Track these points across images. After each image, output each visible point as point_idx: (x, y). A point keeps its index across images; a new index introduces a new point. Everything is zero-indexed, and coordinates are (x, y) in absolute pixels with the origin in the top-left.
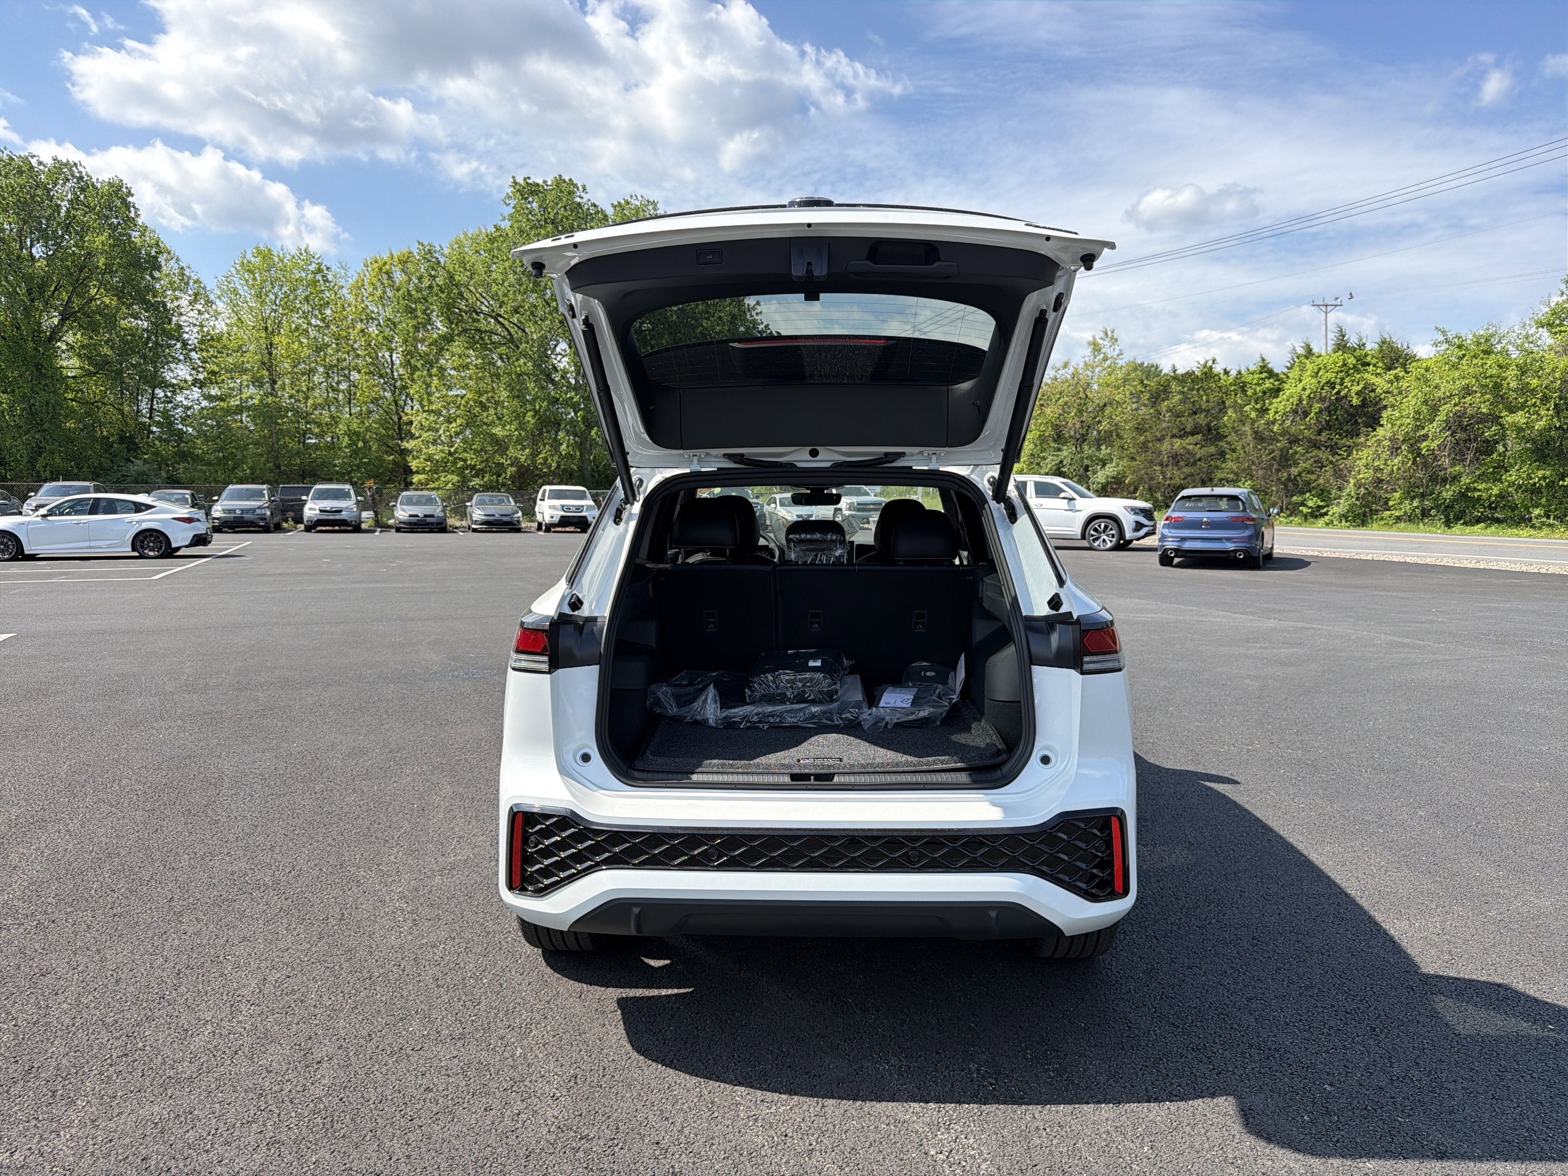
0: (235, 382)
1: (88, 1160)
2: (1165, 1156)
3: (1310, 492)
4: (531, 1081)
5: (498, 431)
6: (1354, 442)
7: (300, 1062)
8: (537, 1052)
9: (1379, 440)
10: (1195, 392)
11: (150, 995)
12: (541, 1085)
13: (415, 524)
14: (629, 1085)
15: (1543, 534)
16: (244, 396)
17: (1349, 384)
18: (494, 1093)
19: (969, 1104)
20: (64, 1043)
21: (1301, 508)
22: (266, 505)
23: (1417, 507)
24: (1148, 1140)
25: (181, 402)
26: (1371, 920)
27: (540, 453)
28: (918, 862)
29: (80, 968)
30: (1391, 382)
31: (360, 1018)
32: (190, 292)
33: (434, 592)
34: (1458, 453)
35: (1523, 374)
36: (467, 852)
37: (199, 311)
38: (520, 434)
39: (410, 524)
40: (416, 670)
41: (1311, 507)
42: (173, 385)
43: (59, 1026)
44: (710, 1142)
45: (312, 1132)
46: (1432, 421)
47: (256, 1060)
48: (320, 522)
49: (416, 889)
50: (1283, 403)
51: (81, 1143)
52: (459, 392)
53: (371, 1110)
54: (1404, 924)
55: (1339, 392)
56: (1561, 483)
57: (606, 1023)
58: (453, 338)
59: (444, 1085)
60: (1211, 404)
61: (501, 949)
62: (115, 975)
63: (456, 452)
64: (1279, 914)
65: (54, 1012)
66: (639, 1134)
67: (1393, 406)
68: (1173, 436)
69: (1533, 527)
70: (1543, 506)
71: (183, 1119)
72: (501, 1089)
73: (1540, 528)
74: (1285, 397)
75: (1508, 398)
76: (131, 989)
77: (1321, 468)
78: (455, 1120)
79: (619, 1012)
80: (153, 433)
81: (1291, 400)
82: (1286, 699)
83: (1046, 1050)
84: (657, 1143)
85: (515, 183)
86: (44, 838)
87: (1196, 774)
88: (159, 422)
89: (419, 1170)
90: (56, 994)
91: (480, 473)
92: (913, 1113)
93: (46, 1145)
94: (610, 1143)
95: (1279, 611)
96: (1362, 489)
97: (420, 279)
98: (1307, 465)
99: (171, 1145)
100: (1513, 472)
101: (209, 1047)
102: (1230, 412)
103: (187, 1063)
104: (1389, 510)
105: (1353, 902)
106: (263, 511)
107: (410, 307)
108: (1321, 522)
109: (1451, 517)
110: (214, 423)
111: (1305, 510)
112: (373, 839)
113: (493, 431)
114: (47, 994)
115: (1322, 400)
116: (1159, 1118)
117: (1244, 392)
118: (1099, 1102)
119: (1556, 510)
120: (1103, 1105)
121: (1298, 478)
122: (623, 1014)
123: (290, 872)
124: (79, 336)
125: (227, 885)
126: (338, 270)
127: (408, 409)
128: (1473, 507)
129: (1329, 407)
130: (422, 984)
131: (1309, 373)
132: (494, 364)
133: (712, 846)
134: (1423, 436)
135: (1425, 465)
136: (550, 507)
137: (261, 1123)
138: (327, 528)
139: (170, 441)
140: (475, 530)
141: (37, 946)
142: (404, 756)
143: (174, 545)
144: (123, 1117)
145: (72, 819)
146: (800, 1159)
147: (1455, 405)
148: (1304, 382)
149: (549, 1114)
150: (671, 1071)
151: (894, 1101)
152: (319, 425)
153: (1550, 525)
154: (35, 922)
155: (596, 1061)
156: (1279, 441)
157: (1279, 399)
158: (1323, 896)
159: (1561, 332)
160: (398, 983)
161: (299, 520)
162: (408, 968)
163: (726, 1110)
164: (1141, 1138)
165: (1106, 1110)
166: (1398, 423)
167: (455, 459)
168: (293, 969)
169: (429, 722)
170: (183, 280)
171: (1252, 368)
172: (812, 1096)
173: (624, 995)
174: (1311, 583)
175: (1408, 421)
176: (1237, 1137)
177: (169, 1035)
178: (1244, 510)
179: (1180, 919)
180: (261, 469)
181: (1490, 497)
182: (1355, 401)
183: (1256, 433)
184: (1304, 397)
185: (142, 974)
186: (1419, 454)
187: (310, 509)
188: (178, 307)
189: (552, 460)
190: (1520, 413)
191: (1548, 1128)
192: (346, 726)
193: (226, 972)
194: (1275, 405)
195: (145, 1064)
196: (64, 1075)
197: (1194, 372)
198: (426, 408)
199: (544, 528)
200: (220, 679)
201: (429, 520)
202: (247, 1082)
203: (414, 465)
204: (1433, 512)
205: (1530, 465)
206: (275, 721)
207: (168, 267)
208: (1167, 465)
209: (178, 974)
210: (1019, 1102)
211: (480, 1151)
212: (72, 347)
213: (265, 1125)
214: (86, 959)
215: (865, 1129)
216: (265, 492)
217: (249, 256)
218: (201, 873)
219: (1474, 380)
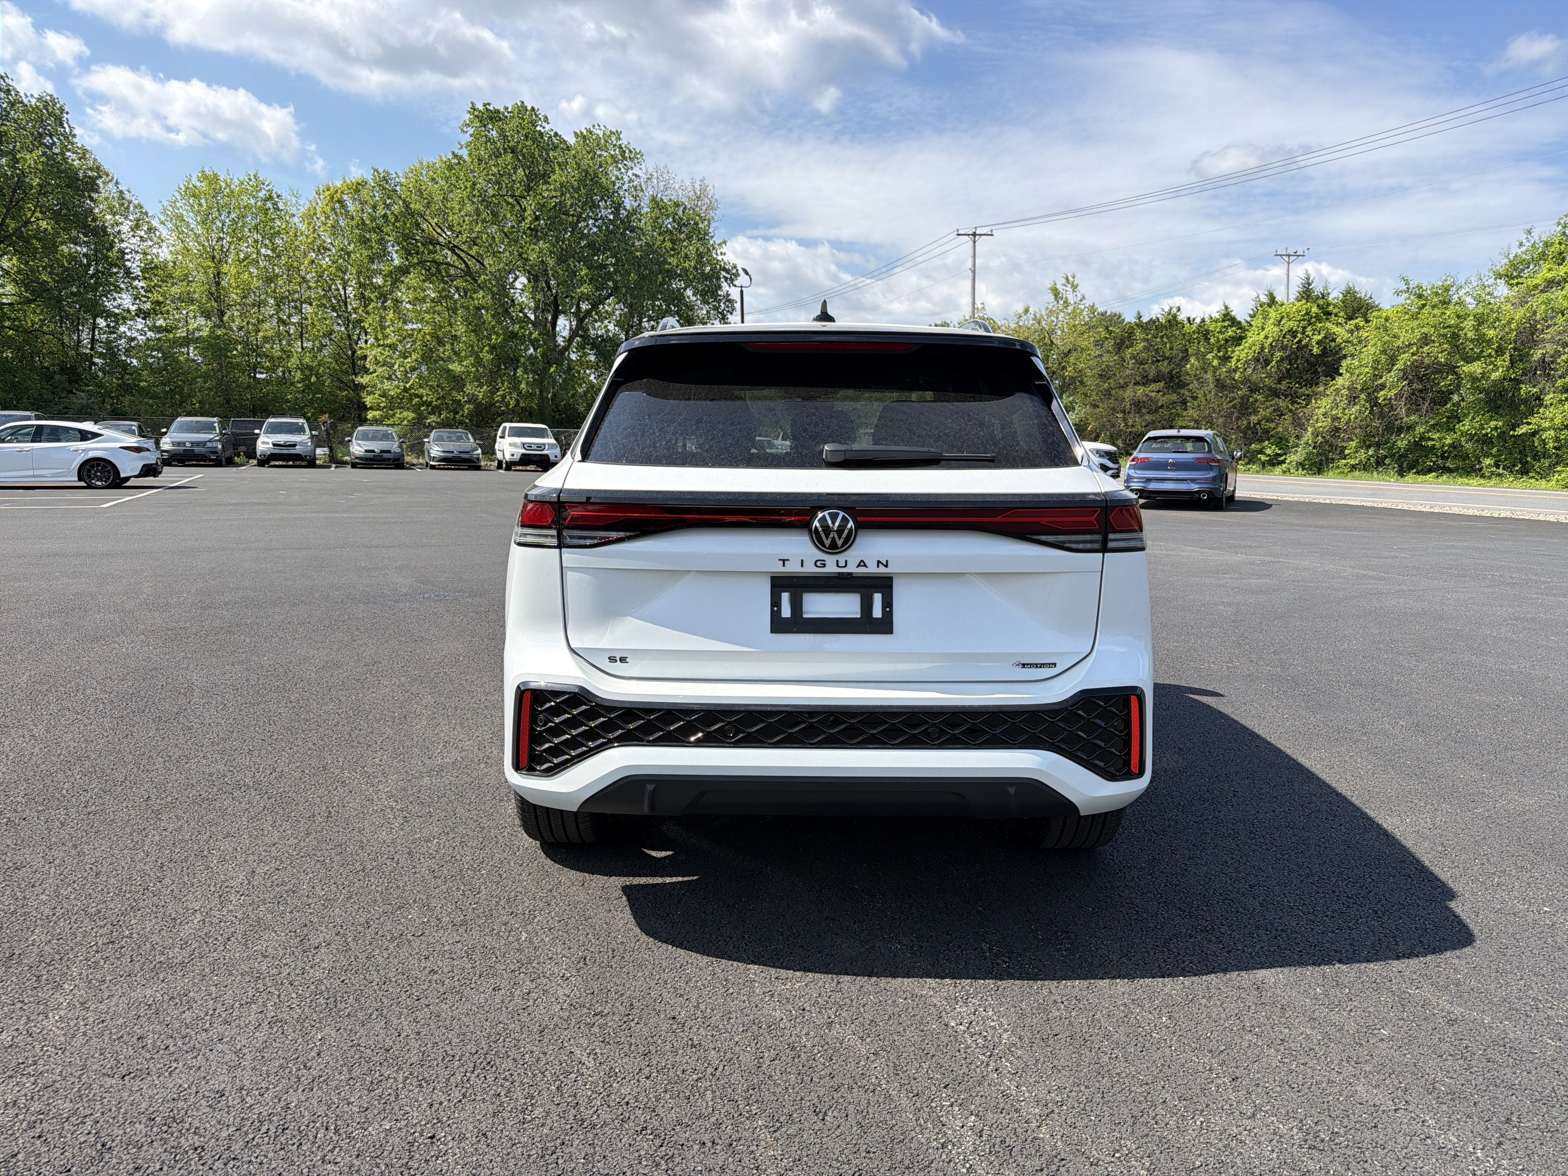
0: (181, 313)
1: (80, 1040)
2: (1184, 1026)
3: (1269, 440)
4: (538, 963)
5: (456, 367)
6: (1313, 391)
7: (297, 948)
8: (543, 936)
9: (1337, 389)
10: (1158, 340)
11: (133, 887)
12: (549, 966)
13: (371, 459)
14: (640, 966)
15: (1492, 483)
16: (190, 327)
17: (1311, 334)
18: (502, 975)
19: (984, 979)
20: (45, 932)
21: (1259, 456)
22: (217, 438)
23: (1372, 456)
24: (1166, 1011)
25: (124, 332)
26: (1364, 815)
27: (498, 390)
28: (939, 738)
29: (57, 862)
30: (1351, 332)
31: (356, 907)
32: (131, 217)
33: (396, 522)
34: (1414, 401)
35: (1479, 325)
36: (455, 755)
37: (141, 237)
38: (477, 370)
39: (366, 459)
40: (385, 592)
41: (1269, 455)
42: (116, 315)
43: (39, 916)
44: (727, 1016)
45: (315, 1012)
46: (1390, 371)
47: (250, 946)
48: (273, 457)
49: (405, 789)
50: (1246, 351)
51: (72, 1023)
52: (415, 326)
53: (375, 991)
54: (1396, 820)
55: (1300, 341)
56: (1511, 433)
57: (612, 908)
58: (408, 269)
59: (450, 968)
60: (1174, 352)
61: (497, 842)
62: (94, 868)
63: (411, 388)
64: (1274, 811)
65: (33, 902)
66: (655, 1010)
67: (1352, 355)
68: (1137, 383)
69: (1483, 476)
70: (1494, 456)
71: (177, 1001)
72: (508, 971)
73: (1490, 478)
74: (1247, 345)
75: (1465, 348)
76: (112, 881)
77: (1280, 416)
78: (464, 999)
79: (624, 898)
80: (95, 364)
81: (1253, 348)
82: (1261, 623)
83: (1056, 932)
84: (674, 1018)
85: (474, 108)
86: (7, 742)
87: (1178, 687)
88: (101, 354)
89: (429, 1045)
90: (33, 886)
91: (436, 410)
92: (929, 988)
93: (35, 1026)
94: (625, 1019)
95: (1245, 547)
96: (1320, 438)
97: (374, 207)
98: (1267, 413)
99: (167, 1025)
100: (1467, 422)
101: (200, 934)
102: (1192, 360)
103: (177, 950)
104: (1344, 459)
105: (1344, 799)
106: (214, 445)
107: (364, 237)
108: (1278, 470)
109: (1405, 465)
110: (160, 355)
111: (1263, 458)
112: (355, 744)
113: (450, 367)
114: (23, 886)
115: (1284, 348)
116: (1174, 992)
117: (1207, 339)
118: (1114, 978)
119: (1505, 459)
120: (1118, 981)
121: (1258, 426)
122: (628, 900)
123: (271, 774)
124: (15, 261)
125: (205, 785)
126: (289, 197)
127: (361, 344)
128: (1426, 457)
129: (1289, 356)
130: (418, 875)
131: (1272, 321)
132: (452, 297)
133: (729, 723)
134: (1381, 385)
135: (1382, 415)
136: (510, 445)
137: (260, 1004)
138: (281, 463)
139: (114, 373)
140: (433, 467)
141: (9, 842)
142: (380, 670)
143: (122, 475)
144: (114, 1000)
145: (36, 725)
146: (819, 1031)
147: (1413, 354)
148: (1267, 330)
149: (560, 992)
150: (682, 952)
151: (909, 977)
152: (271, 359)
153: (1499, 475)
154: (5, 820)
155: (605, 944)
156: (1240, 389)
157: (1242, 347)
158: (1315, 795)
159: (1518, 284)
160: (393, 875)
161: (251, 454)
162: (402, 861)
163: (741, 986)
164: (1158, 1009)
165: (1122, 986)
166: (1357, 372)
167: (411, 395)
168: (282, 862)
169: (403, 639)
170: (123, 204)
171: (1216, 315)
172: (826, 973)
173: (628, 883)
174: (1274, 523)
175: (1367, 370)
176: (1253, 1007)
177: (157, 923)
178: (1210, 451)
179: (1177, 816)
180: (210, 404)
181: (1443, 446)
182: (1316, 351)
183: (1218, 380)
184: (1266, 345)
185: (123, 867)
186: (1376, 404)
187: (263, 443)
188: (119, 232)
189: (511, 398)
190: (1476, 364)
191: (1552, 997)
192: (317, 642)
193: (212, 865)
194: (1237, 353)
195: (133, 950)
196: (48, 961)
197: (1158, 319)
198: (381, 342)
199: (504, 466)
200: (182, 599)
201: (385, 455)
202: (243, 966)
203: (369, 400)
204: (1387, 461)
205: (1483, 415)
206: (243, 637)
207: (107, 190)
208: (1129, 413)
209: (161, 868)
210: (1035, 977)
211: (492, 1027)
212: (8, 273)
213: (265, 1006)
214: (61, 854)
215: (883, 1003)
216: (216, 425)
217: (194, 181)
218: (178, 774)
219: (1433, 330)
